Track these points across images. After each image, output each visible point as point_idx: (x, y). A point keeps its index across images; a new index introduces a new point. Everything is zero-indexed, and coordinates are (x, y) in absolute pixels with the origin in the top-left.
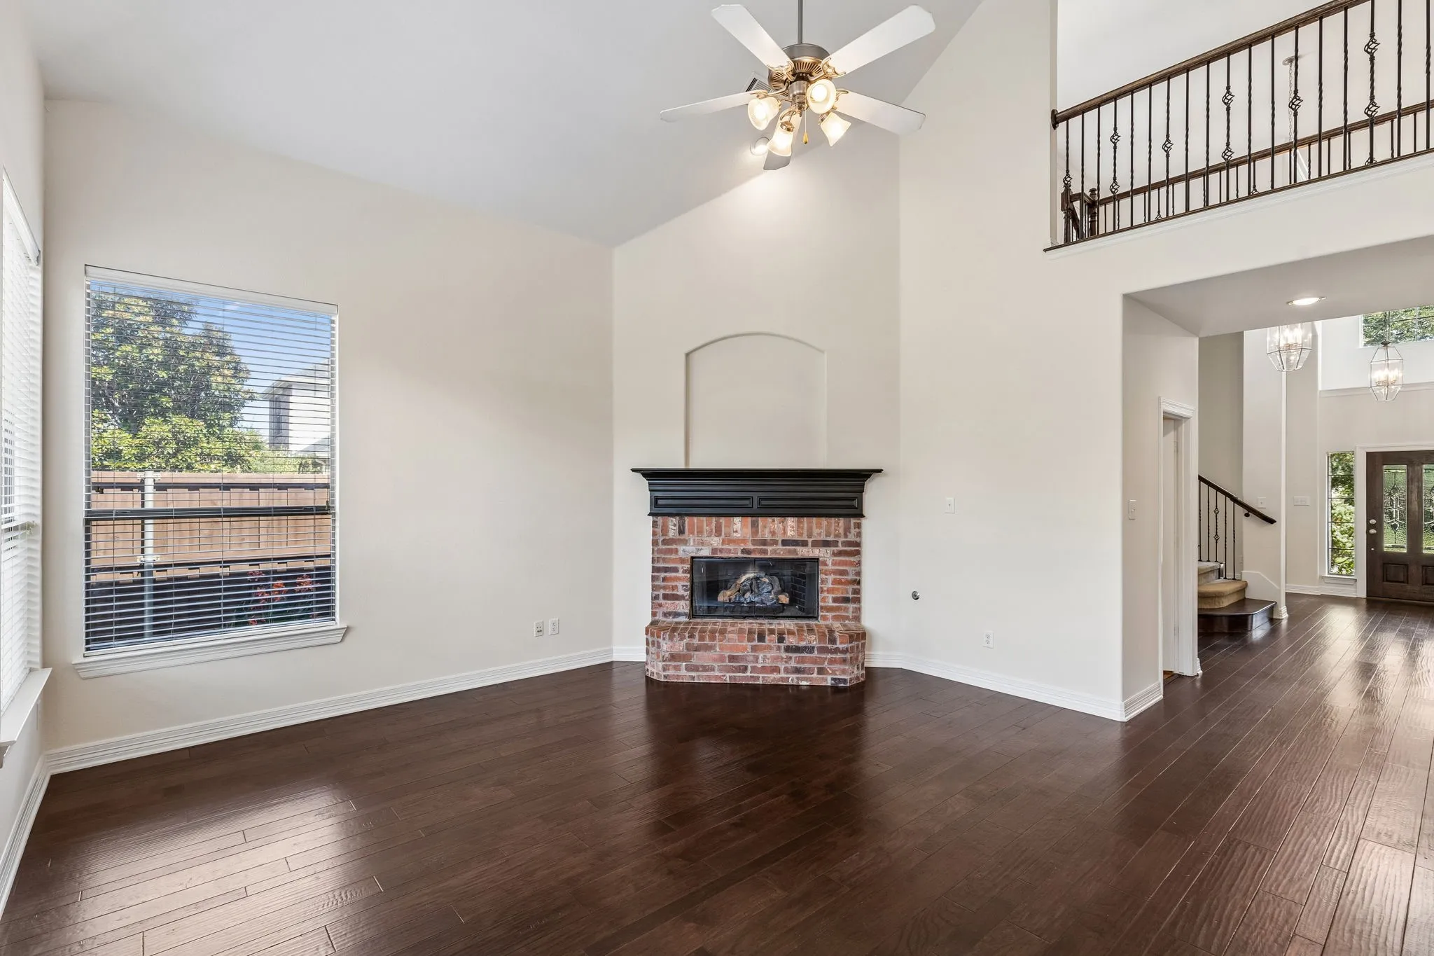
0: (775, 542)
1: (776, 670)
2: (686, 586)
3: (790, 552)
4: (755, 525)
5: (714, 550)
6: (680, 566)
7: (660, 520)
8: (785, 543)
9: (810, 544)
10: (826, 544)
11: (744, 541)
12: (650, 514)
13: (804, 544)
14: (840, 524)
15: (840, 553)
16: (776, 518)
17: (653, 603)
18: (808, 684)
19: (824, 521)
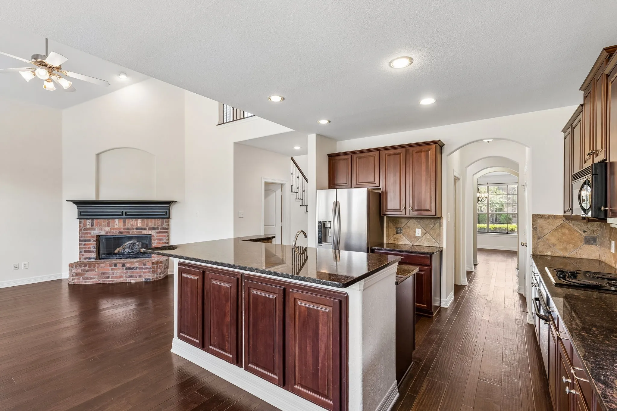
0: (133, 229)
1: (122, 277)
2: (94, 247)
3: (139, 232)
4: (124, 222)
5: (107, 232)
6: (92, 239)
7: (83, 221)
8: (137, 229)
9: (147, 229)
10: (154, 229)
11: (119, 228)
12: (78, 219)
13: (145, 229)
14: (160, 221)
15: (160, 232)
16: (133, 220)
17: (79, 254)
18: (135, 281)
19: (153, 220)
